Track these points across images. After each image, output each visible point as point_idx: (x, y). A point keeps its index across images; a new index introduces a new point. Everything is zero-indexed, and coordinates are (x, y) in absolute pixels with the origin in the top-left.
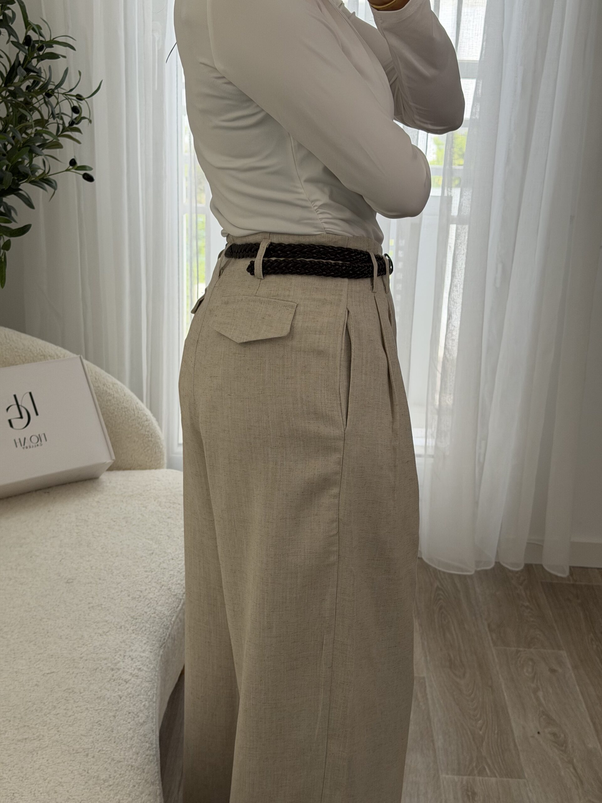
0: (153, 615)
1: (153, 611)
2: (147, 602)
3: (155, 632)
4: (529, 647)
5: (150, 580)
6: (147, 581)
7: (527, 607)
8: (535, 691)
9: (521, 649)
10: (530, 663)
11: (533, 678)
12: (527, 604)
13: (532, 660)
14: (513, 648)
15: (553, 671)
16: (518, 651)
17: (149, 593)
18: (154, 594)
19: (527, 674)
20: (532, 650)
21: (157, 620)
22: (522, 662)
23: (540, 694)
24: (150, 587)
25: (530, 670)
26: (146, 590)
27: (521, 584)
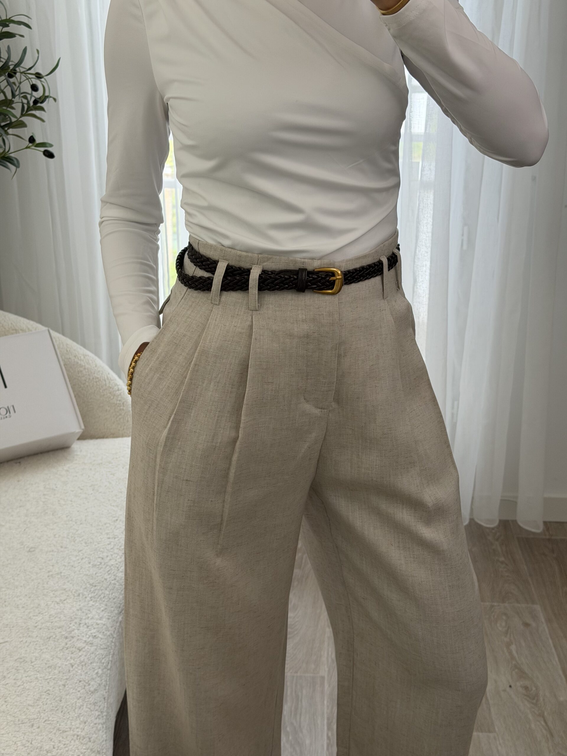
0: (113, 582)
1: (113, 578)
2: (108, 568)
3: (114, 599)
4: (503, 602)
5: (112, 546)
6: (109, 547)
7: (502, 563)
8: (508, 645)
9: (495, 604)
10: (504, 617)
11: (506, 633)
12: (502, 559)
13: (505, 614)
14: (487, 604)
15: (527, 625)
16: (492, 606)
17: (111, 560)
18: (116, 560)
19: (500, 629)
20: (506, 604)
21: (117, 586)
22: (495, 617)
23: (513, 648)
24: (112, 553)
25: (504, 624)
26: (107, 556)
27: (497, 540)
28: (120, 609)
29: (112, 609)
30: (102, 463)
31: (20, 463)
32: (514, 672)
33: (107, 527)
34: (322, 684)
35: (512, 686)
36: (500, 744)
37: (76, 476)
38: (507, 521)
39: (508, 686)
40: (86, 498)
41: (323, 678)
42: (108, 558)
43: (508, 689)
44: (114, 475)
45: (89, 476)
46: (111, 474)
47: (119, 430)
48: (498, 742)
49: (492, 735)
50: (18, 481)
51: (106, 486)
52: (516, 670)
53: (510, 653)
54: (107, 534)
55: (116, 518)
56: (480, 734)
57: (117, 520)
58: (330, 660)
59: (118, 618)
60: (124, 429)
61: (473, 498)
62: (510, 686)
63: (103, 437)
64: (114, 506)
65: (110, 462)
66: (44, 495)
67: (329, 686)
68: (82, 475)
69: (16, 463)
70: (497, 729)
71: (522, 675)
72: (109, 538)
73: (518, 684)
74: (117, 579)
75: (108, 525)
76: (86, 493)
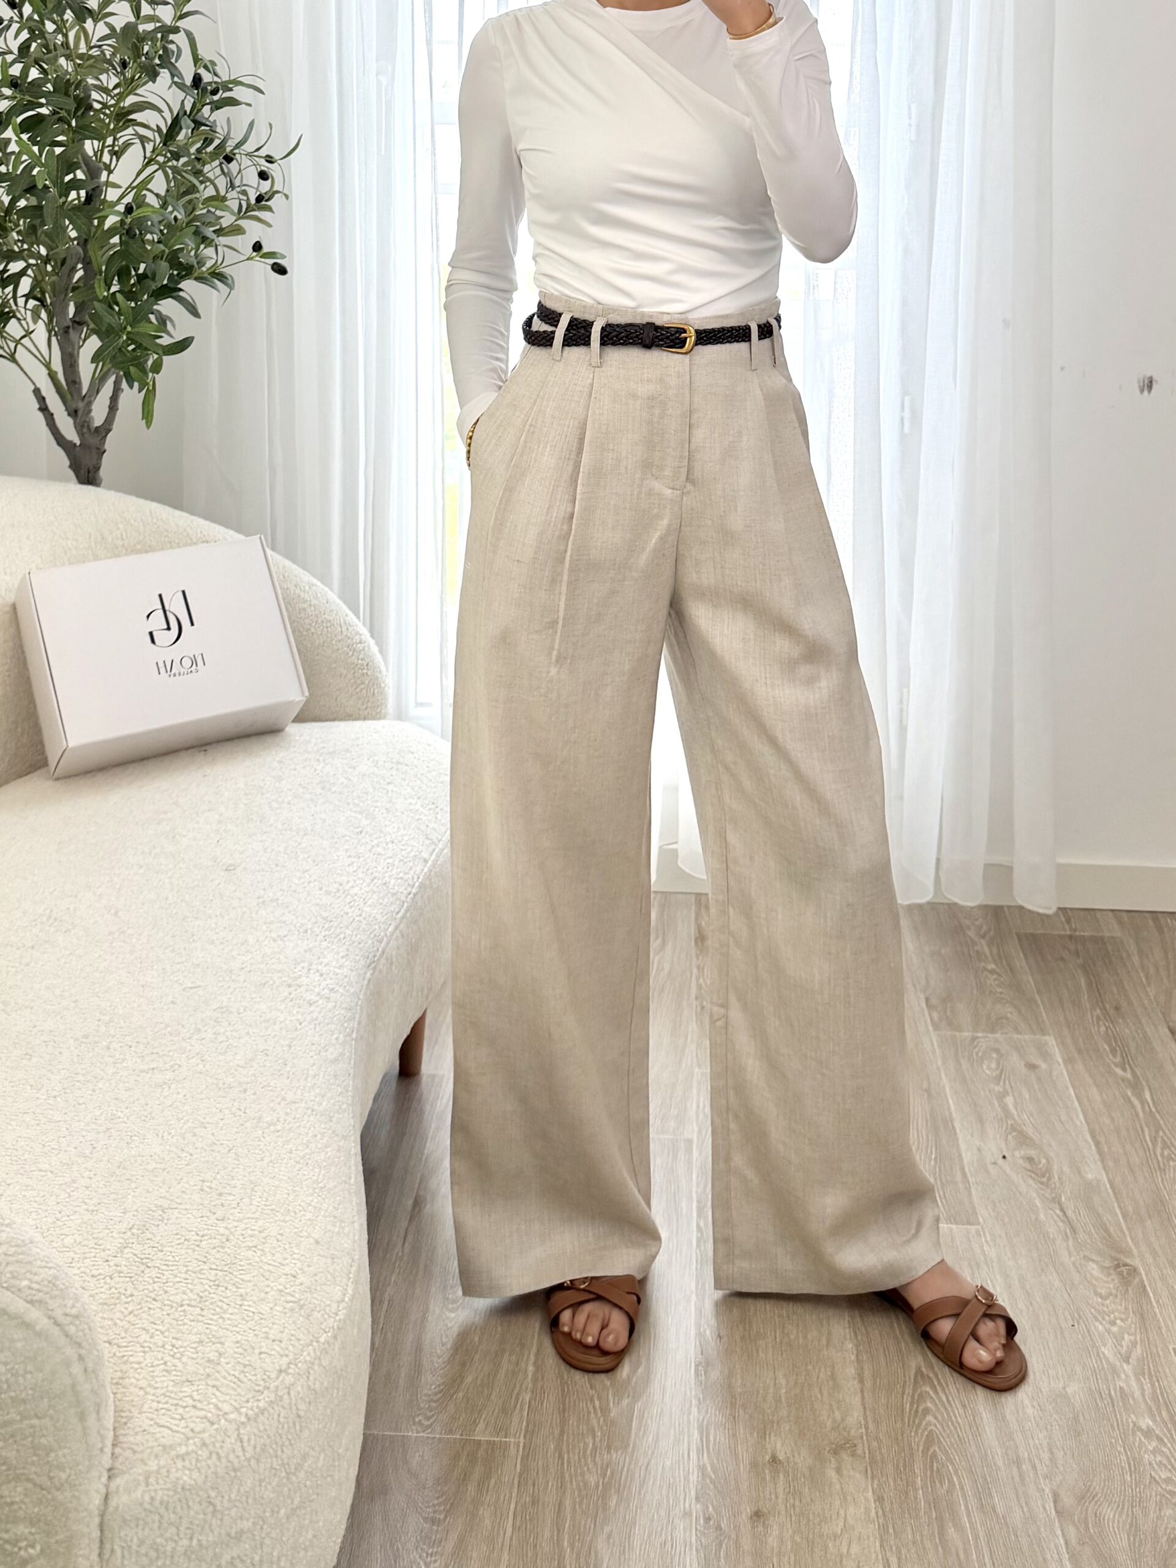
0: (357, 918)
1: (357, 912)
2: (349, 899)
3: (360, 943)
4: (993, 1031)
5: (355, 869)
6: (351, 869)
7: (992, 972)
8: (1001, 1097)
9: (980, 1035)
10: (995, 1055)
11: (998, 1078)
12: (992, 966)
13: (997, 1051)
14: (967, 1034)
15: (1032, 1067)
16: (974, 1039)
17: (353, 887)
18: (361, 889)
19: (987, 1072)
20: (998, 1035)
21: (363, 926)
22: (980, 1054)
23: (1009, 1101)
24: (355, 878)
25: (993, 1065)
26: (348, 882)
27: (983, 937)
28: (368, 961)
29: (357, 958)
30: (335, 752)
31: (205, 751)
32: (1010, 1137)
33: (348, 841)
34: (689, 1150)
35: (1007, 1156)
36: (987, 1241)
37: (295, 769)
38: (1002, 907)
39: (1001, 1156)
40: (312, 800)
41: (689, 1142)
42: (350, 885)
43: (1001, 1161)
44: (354, 768)
45: (315, 770)
46: (350, 767)
47: (359, 709)
48: (983, 1240)
49: (973, 1228)
50: (205, 776)
51: (342, 784)
52: (1014, 1134)
53: (1005, 1108)
54: (347, 851)
55: (359, 830)
56: (954, 1227)
57: (361, 832)
58: (701, 1116)
59: (365, 973)
60: (366, 709)
61: (938, 860)
62: (1004, 1157)
63: (334, 720)
64: (355, 812)
65: (347, 751)
66: (246, 794)
67: (700, 1153)
68: (304, 767)
69: (200, 751)
70: (981, 1220)
71: (1023, 1139)
72: (350, 856)
73: (1017, 1154)
74: (364, 915)
75: (347, 838)
76: (311, 793)
